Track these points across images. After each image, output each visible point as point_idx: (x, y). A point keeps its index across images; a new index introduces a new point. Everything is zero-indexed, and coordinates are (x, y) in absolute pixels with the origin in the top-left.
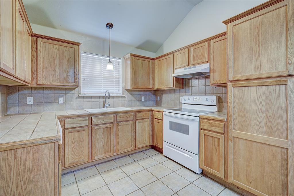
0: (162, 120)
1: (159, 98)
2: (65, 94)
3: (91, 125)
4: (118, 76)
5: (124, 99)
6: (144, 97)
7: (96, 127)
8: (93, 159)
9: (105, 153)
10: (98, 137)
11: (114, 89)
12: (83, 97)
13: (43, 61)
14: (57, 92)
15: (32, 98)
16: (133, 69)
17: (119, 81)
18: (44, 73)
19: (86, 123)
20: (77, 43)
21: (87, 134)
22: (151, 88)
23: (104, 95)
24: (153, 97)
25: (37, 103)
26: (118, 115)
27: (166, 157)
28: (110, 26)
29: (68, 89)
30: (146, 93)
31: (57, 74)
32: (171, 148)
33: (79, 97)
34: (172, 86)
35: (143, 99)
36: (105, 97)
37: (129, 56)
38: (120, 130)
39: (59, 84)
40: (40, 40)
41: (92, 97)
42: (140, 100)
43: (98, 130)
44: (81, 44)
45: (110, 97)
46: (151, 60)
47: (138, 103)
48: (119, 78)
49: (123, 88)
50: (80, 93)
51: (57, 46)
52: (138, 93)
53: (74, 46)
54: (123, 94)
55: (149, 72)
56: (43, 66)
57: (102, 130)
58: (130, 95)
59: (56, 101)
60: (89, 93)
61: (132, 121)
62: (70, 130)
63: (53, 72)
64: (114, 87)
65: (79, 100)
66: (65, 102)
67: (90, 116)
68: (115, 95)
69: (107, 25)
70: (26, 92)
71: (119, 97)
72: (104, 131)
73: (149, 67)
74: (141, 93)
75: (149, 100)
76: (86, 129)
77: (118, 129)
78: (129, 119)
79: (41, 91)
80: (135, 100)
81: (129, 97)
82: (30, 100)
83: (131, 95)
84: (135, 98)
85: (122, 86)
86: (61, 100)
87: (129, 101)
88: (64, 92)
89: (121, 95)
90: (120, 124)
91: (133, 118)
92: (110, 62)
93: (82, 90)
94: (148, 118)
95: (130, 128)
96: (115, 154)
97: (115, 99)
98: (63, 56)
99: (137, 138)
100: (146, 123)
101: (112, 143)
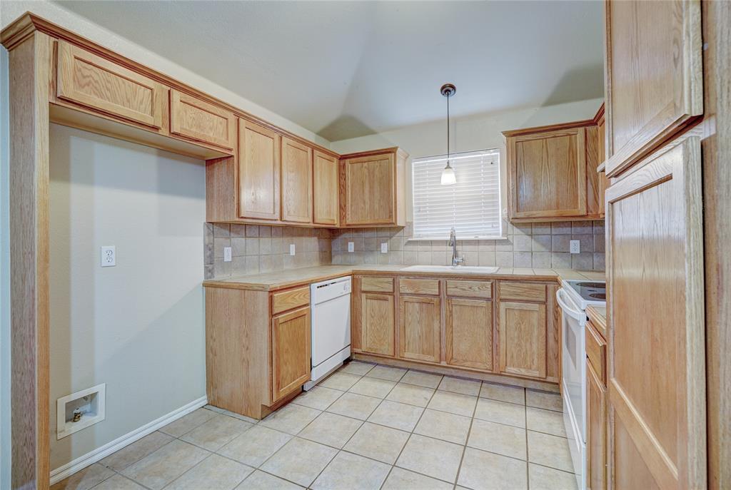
2: (390, 238)
3: (399, 294)
4: (493, 191)
5: (508, 247)
6: (578, 241)
7: (406, 298)
10: (410, 318)
11: (481, 224)
12: (417, 243)
13: (352, 190)
14: (379, 234)
15: (353, 243)
17: (495, 204)
18: (353, 208)
19: (390, 288)
21: (391, 307)
25: (358, 251)
28: (448, 90)
31: (367, 206)
33: (410, 242)
35: (575, 247)
38: (455, 314)
39: (369, 222)
41: (431, 243)
42: (563, 252)
44: (398, 148)
47: (554, 259)
48: (494, 196)
50: (411, 236)
51: (366, 164)
52: (555, 231)
54: (505, 231)
56: (352, 198)
57: (417, 306)
58: (529, 238)
59: (379, 246)
60: (427, 236)
62: (369, 295)
63: (363, 205)
64: (481, 220)
65: (410, 247)
66: (390, 250)
67: (396, 277)
68: (481, 237)
69: (442, 90)
70: (346, 235)
71: (495, 242)
72: (421, 310)
74: (567, 230)
76: (390, 298)
77: (451, 312)
80: (543, 249)
81: (521, 239)
82: (351, 247)
83: (531, 235)
84: (543, 245)
85: (502, 215)
86: (384, 247)
88: (388, 234)
89: (500, 237)
90: (455, 301)
91: (488, 294)
92: (448, 167)
93: (414, 229)
94: (545, 303)
95: (482, 316)
96: (443, 363)
97: (481, 247)
98: (374, 177)
99: (502, 345)
100: (534, 316)
101: (436, 338)
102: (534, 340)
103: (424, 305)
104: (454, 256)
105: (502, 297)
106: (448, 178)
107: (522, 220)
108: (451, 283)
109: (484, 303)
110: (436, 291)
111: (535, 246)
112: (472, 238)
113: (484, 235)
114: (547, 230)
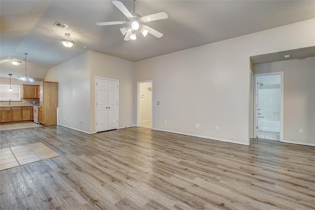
0: (34, 109)
5: (22, 102)
9: (6, 120)
11: (15, 98)
16: (24, 90)
17: (19, 95)
23: (9, 101)
27: (34, 122)
28: (11, 75)
32: (36, 119)
35: (34, 102)
37: (22, 85)
38: (14, 113)
43: (3, 113)
45: (11, 101)
46: (36, 86)
47: (31, 104)
48: (19, 93)
49: (21, 98)
52: (31, 100)
54: (21, 99)
60: (1, 100)
69: (9, 74)
71: (19, 101)
72: (6, 113)
73: (34, 89)
74: (33, 100)
78: (19, 109)
81: (24, 101)
83: (26, 100)
84: (29, 102)
87: (24, 103)
89: (20, 100)
90: (14, 111)
91: (21, 109)
92: (10, 88)
94: (30, 109)
95: (19, 113)
96: (11, 121)
97: (16, 102)
99: (23, 116)
100: (29, 112)
101: (9, 117)
104: (10, 104)
105: (23, 109)
106: (10, 90)
107: (25, 98)
108: (13, 108)
109: (20, 111)
110: (10, 109)
111: (27, 102)
112: (14, 101)
113: (16, 100)
114: (29, 100)
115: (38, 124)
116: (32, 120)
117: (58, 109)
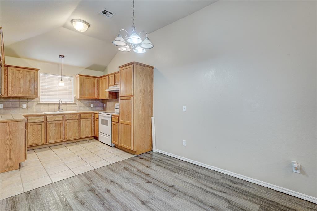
0: (98, 119)
1: (105, 104)
2: (28, 102)
3: (46, 122)
4: (71, 89)
5: (76, 106)
6: (93, 104)
7: (50, 122)
8: (47, 142)
9: (56, 139)
10: (51, 129)
12: (42, 104)
13: (12, 81)
14: (21, 100)
15: (3, 104)
16: (81, 85)
17: (71, 93)
18: (12, 89)
19: (42, 120)
20: (37, 69)
21: (43, 126)
22: (96, 98)
23: (58, 103)
24: (101, 104)
25: (6, 108)
26: (66, 116)
27: (101, 142)
28: (62, 57)
29: (30, 98)
30: (95, 101)
31: (22, 89)
32: (104, 136)
33: (38, 104)
34: (107, 97)
35: (92, 105)
36: (59, 104)
37: (78, 75)
38: (68, 125)
39: (23, 95)
40: (9, 68)
41: (49, 104)
42: (89, 106)
43: (51, 125)
44: (39, 69)
45: (62, 104)
46: (96, 78)
47: (88, 108)
48: (71, 91)
49: (74, 97)
50: (39, 101)
51: (21, 72)
52: (88, 101)
53: (34, 71)
54: (75, 101)
55: (95, 86)
56: (12, 84)
57: (54, 124)
59: (20, 106)
60: (46, 102)
61: (78, 119)
62: (31, 124)
63: (19, 88)
64: (67, 97)
65: (38, 106)
66: (27, 107)
67: (45, 116)
68: (67, 103)
69: (60, 56)
72: (56, 126)
73: (94, 83)
74: (90, 101)
75: (97, 106)
76: (43, 123)
77: (66, 124)
78: (75, 118)
79: (9, 100)
80: (85, 106)
81: (79, 103)
83: (82, 102)
84: (85, 105)
85: (74, 96)
86: (24, 106)
87: (79, 107)
88: (26, 100)
89: (73, 103)
90: (68, 121)
92: (62, 81)
93: (40, 99)
94: (91, 118)
95: (76, 124)
96: (64, 140)
97: (67, 106)
98: (26, 78)
99: (81, 131)
100: (89, 122)
101: (62, 133)
102: (89, 128)
103: (57, 124)
104: (59, 108)
105: (81, 118)
106: (62, 84)
107: (82, 98)
109: (77, 120)
110: (61, 119)
111: (83, 105)
112: (64, 103)
113: (68, 102)
114: (86, 101)
115: (111, 146)
116: (93, 136)
117: (153, 118)
